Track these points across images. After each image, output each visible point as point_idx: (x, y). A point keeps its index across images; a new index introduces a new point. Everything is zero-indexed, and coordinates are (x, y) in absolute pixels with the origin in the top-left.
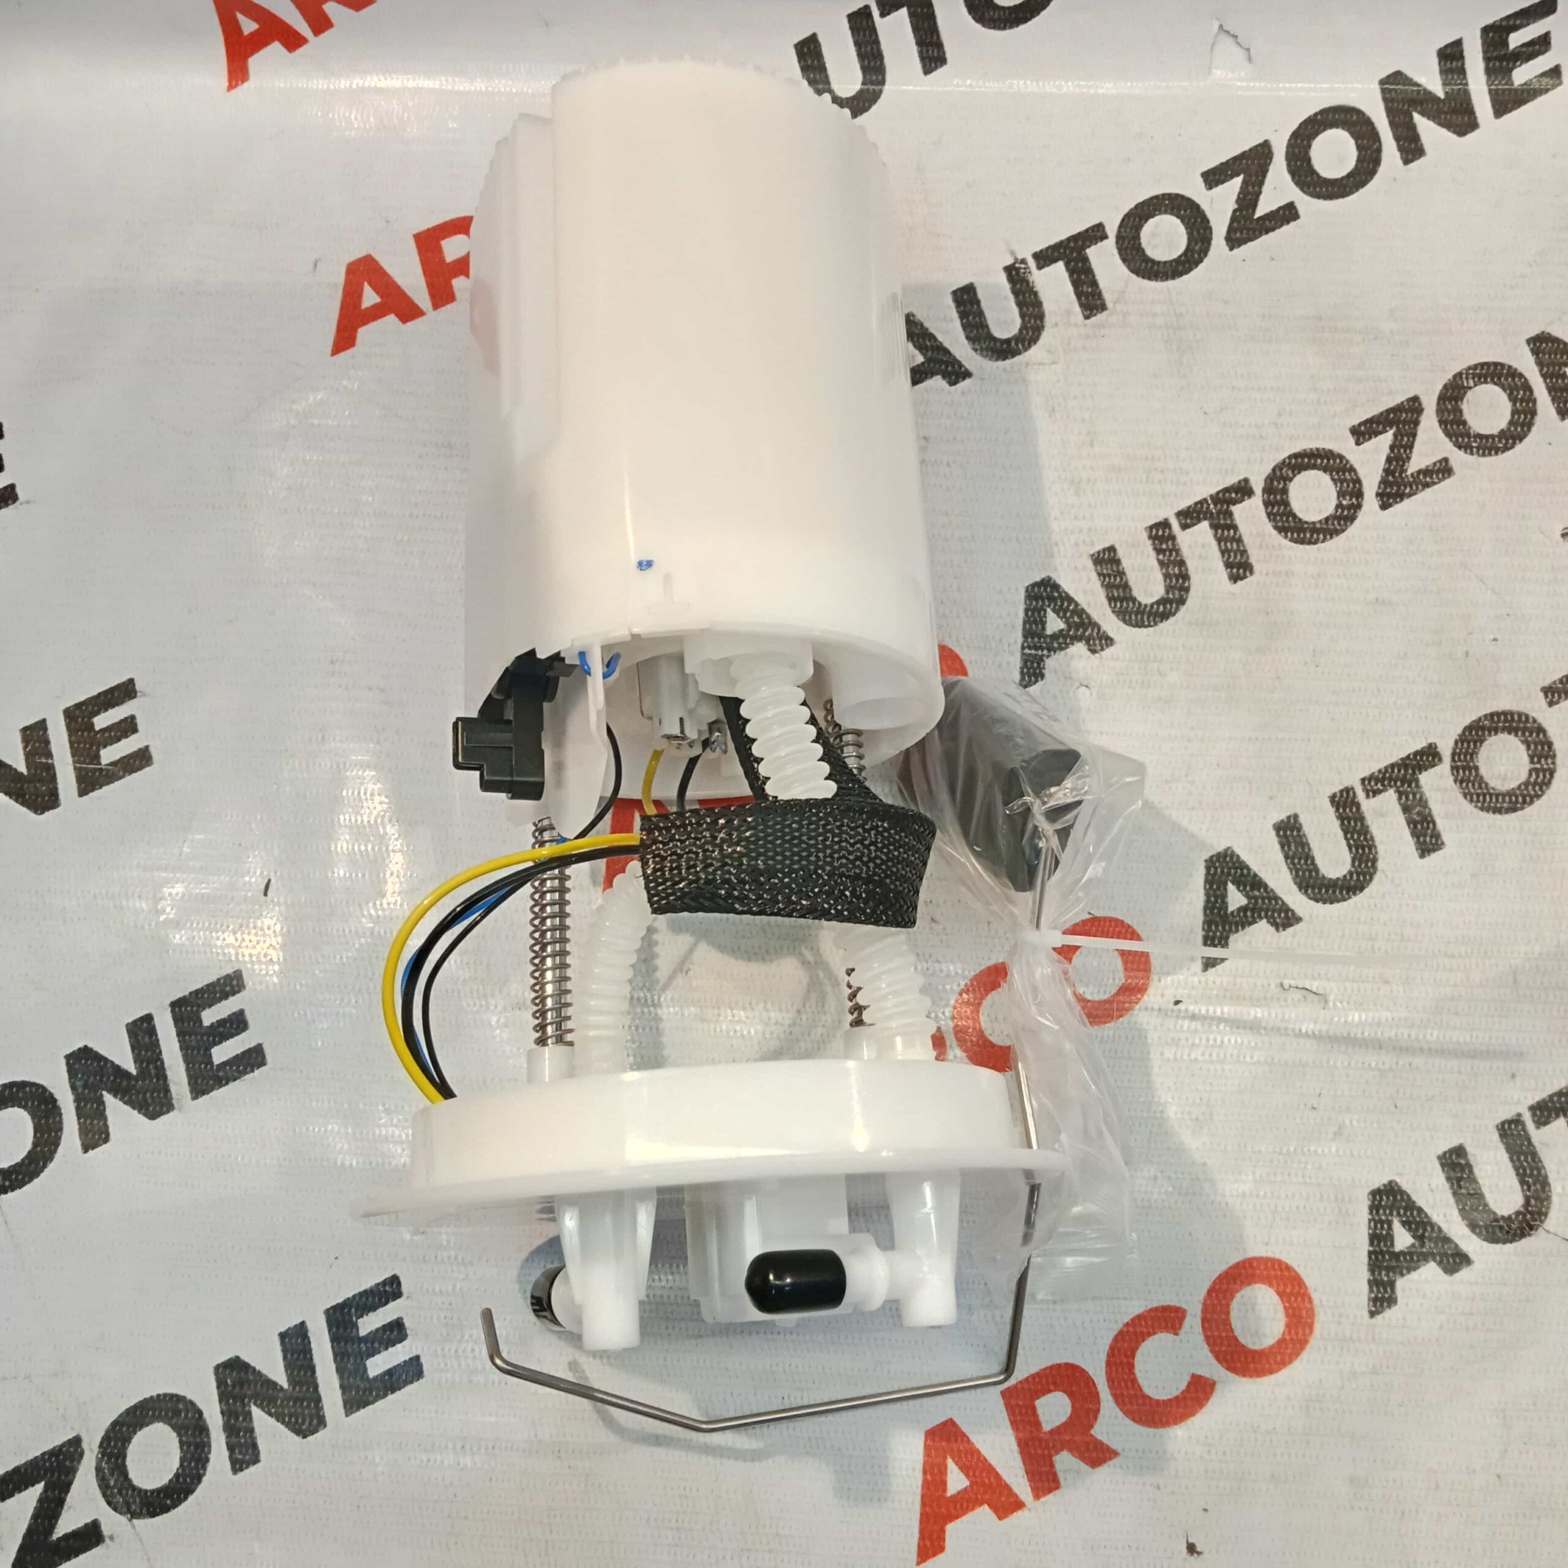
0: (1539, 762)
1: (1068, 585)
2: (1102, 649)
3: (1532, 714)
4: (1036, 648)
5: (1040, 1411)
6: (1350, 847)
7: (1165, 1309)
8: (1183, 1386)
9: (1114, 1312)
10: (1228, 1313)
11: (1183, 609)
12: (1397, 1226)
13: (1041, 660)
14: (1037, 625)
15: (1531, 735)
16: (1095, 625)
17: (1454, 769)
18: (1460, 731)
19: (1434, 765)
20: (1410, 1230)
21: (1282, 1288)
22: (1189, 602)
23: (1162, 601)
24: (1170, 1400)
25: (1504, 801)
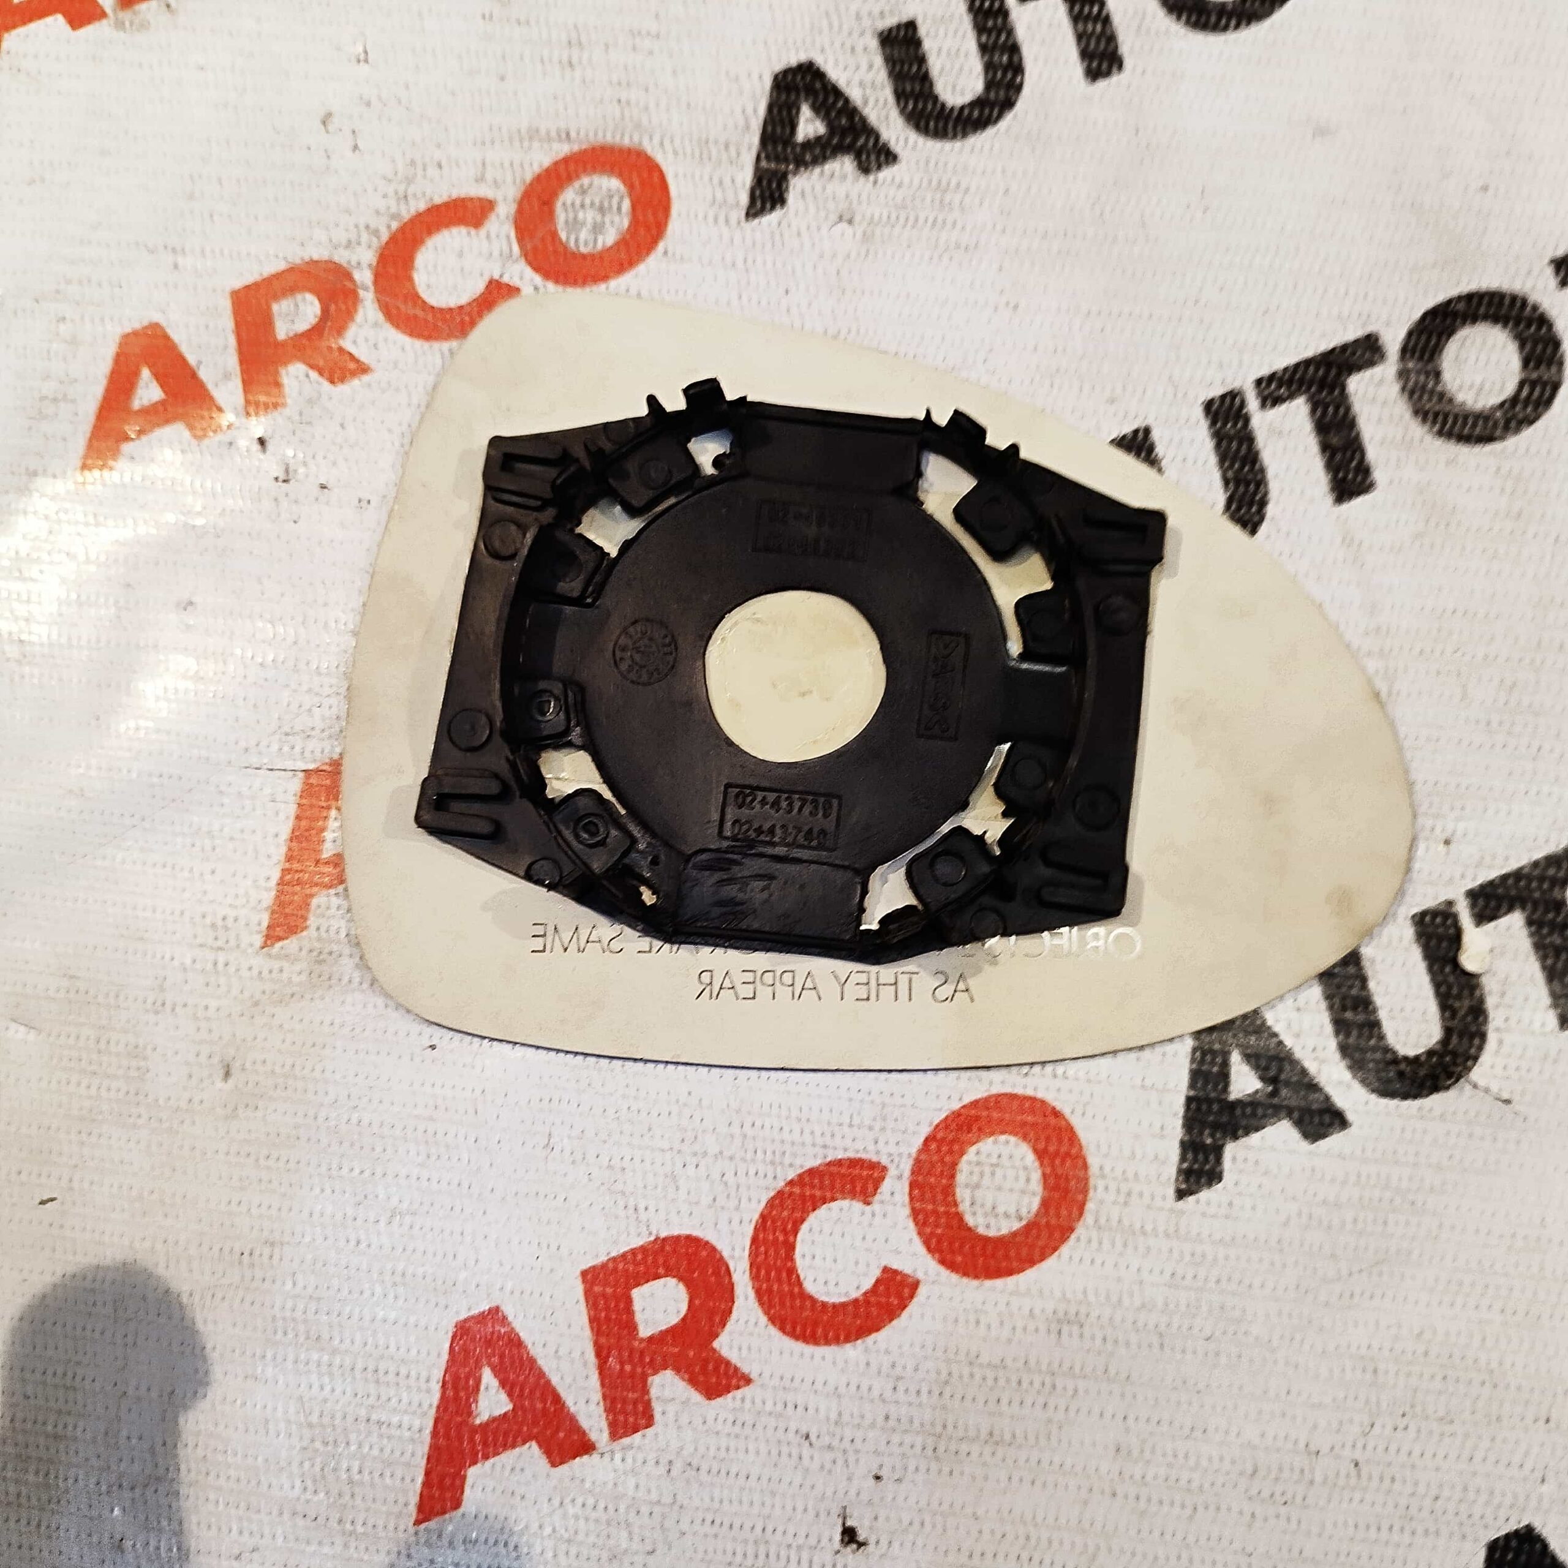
0: (1537, 367)
1: (836, 74)
2: (879, 167)
3: (1534, 297)
4: (777, 159)
5: (637, 1306)
6: (1226, 482)
7: (855, 1163)
8: (868, 1284)
9: (772, 1163)
10: (953, 1177)
11: (1009, 118)
12: (1235, 1057)
13: (782, 179)
14: (783, 127)
15: (1529, 326)
16: (872, 133)
17: (1403, 374)
18: (1417, 314)
19: (1371, 364)
20: (1256, 1067)
21: (1041, 1145)
22: (1020, 106)
23: (979, 103)
24: (844, 1305)
25: (1474, 425)
